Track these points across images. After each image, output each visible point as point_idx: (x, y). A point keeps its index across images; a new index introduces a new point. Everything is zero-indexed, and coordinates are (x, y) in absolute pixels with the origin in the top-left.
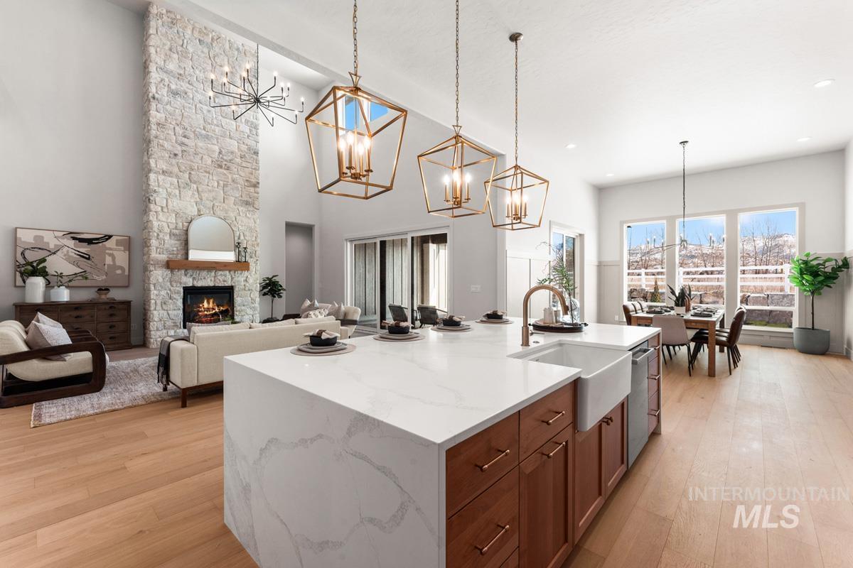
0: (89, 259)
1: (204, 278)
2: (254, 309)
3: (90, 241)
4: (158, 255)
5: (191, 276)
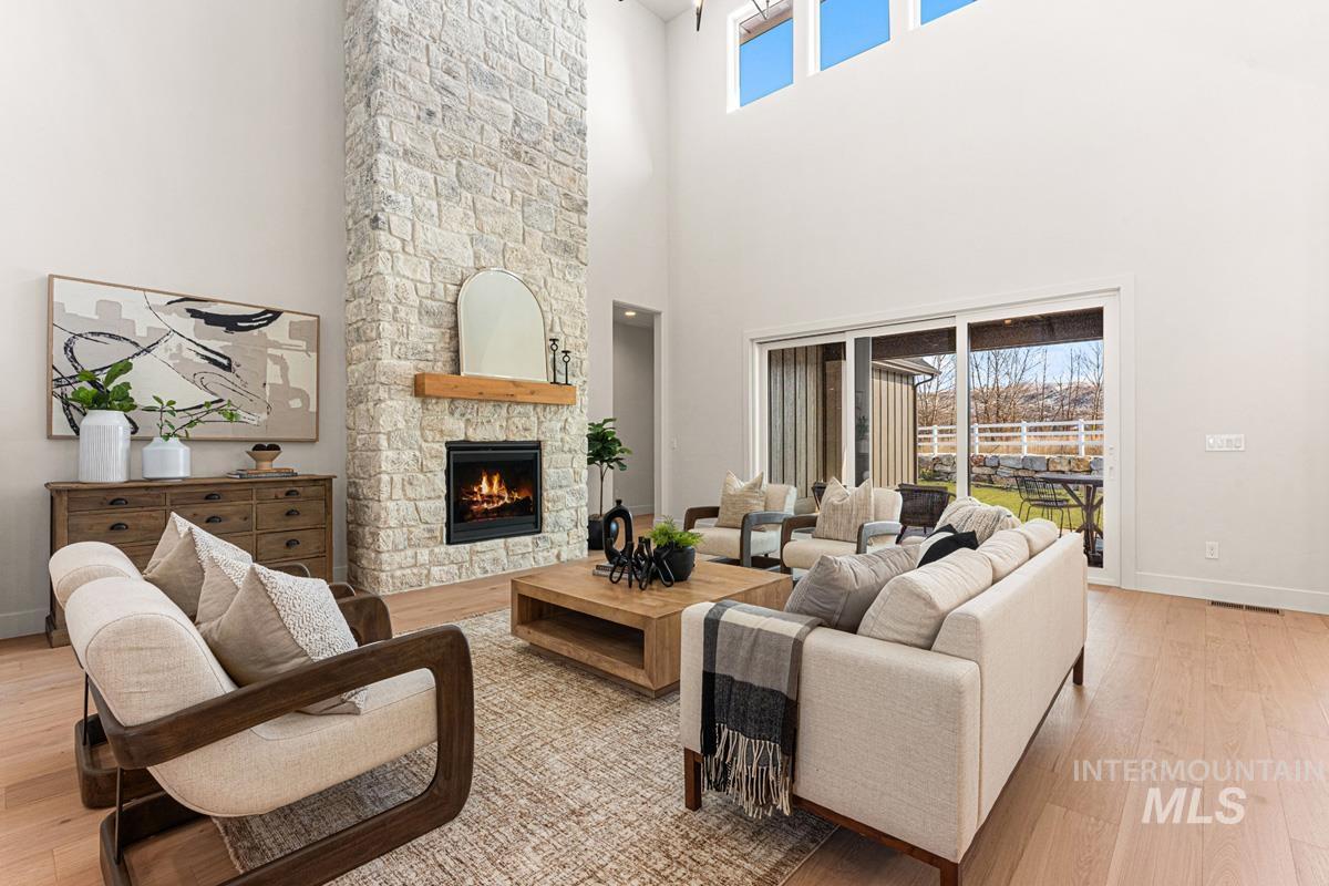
0: (228, 368)
1: (489, 422)
2: (576, 494)
3: (231, 323)
4: (395, 362)
5: (463, 415)
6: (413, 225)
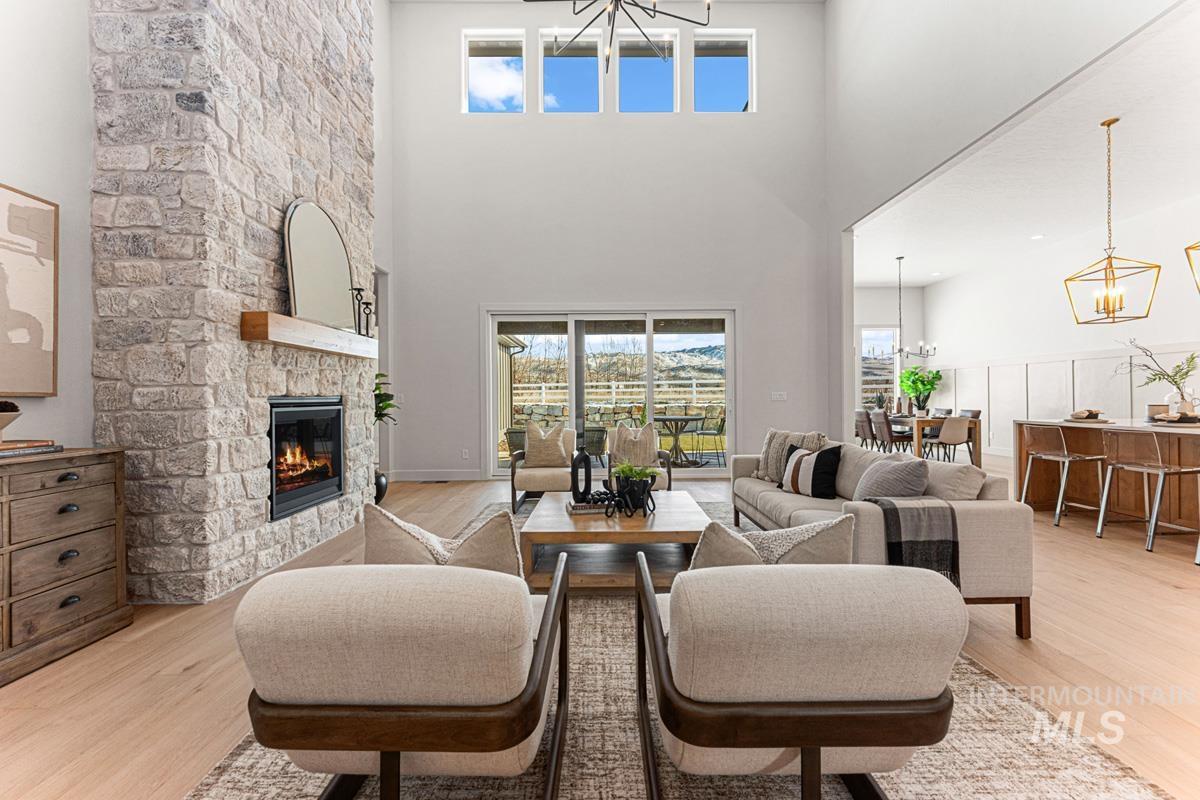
2: (368, 451)
5: (284, 365)
6: (239, 122)
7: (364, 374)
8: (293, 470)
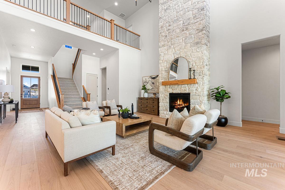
0: (154, 84)
1: (176, 89)
3: (154, 78)
4: (161, 80)
5: (171, 88)
6: (164, 57)
7: (198, 87)
8: (179, 106)
